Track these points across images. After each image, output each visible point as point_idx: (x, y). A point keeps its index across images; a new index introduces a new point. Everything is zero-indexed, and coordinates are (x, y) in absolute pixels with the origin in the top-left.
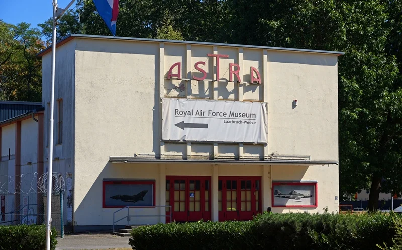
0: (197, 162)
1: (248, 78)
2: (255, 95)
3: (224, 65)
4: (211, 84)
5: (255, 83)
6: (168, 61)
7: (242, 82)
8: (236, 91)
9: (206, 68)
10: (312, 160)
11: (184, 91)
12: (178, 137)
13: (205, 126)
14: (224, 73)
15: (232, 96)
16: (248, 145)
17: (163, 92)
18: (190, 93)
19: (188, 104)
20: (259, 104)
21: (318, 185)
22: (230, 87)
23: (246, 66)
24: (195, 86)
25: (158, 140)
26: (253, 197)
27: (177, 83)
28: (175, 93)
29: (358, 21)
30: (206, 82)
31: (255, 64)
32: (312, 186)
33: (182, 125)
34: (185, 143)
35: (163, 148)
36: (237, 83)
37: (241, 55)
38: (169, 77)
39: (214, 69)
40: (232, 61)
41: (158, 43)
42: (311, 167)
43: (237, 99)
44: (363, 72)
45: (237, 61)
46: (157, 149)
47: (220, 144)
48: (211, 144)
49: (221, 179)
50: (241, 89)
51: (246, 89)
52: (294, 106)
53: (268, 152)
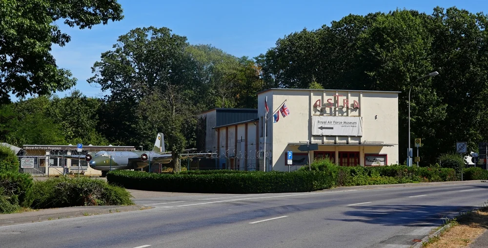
0: (328, 145)
1: (353, 105)
2: (356, 113)
3: (341, 100)
4: (335, 109)
5: (356, 108)
6: (315, 99)
7: (350, 107)
8: (347, 112)
9: (332, 102)
10: (384, 143)
11: (322, 112)
12: (319, 134)
13: (332, 128)
14: (341, 103)
15: (345, 114)
16: (353, 137)
17: (313, 113)
18: (325, 113)
19: (324, 118)
20: (358, 117)
21: (388, 156)
22: (345, 110)
23: (352, 99)
24: (328, 110)
25: (310, 135)
26: (355, 161)
27: (319, 109)
28: (318, 113)
29: (416, 71)
30: (333, 108)
31: (356, 99)
32: (385, 156)
33: (321, 128)
34: (323, 136)
35: (312, 138)
36: (348, 108)
37: (349, 95)
38: (315, 106)
39: (336, 102)
40: (345, 98)
41: (310, 91)
42: (384, 147)
43: (347, 115)
44: (419, 98)
45: (347, 98)
46: (310, 139)
47: (339, 136)
48: (335, 136)
49: (340, 153)
50: (349, 111)
51: (352, 110)
52: (376, 118)
53: (362, 140)
